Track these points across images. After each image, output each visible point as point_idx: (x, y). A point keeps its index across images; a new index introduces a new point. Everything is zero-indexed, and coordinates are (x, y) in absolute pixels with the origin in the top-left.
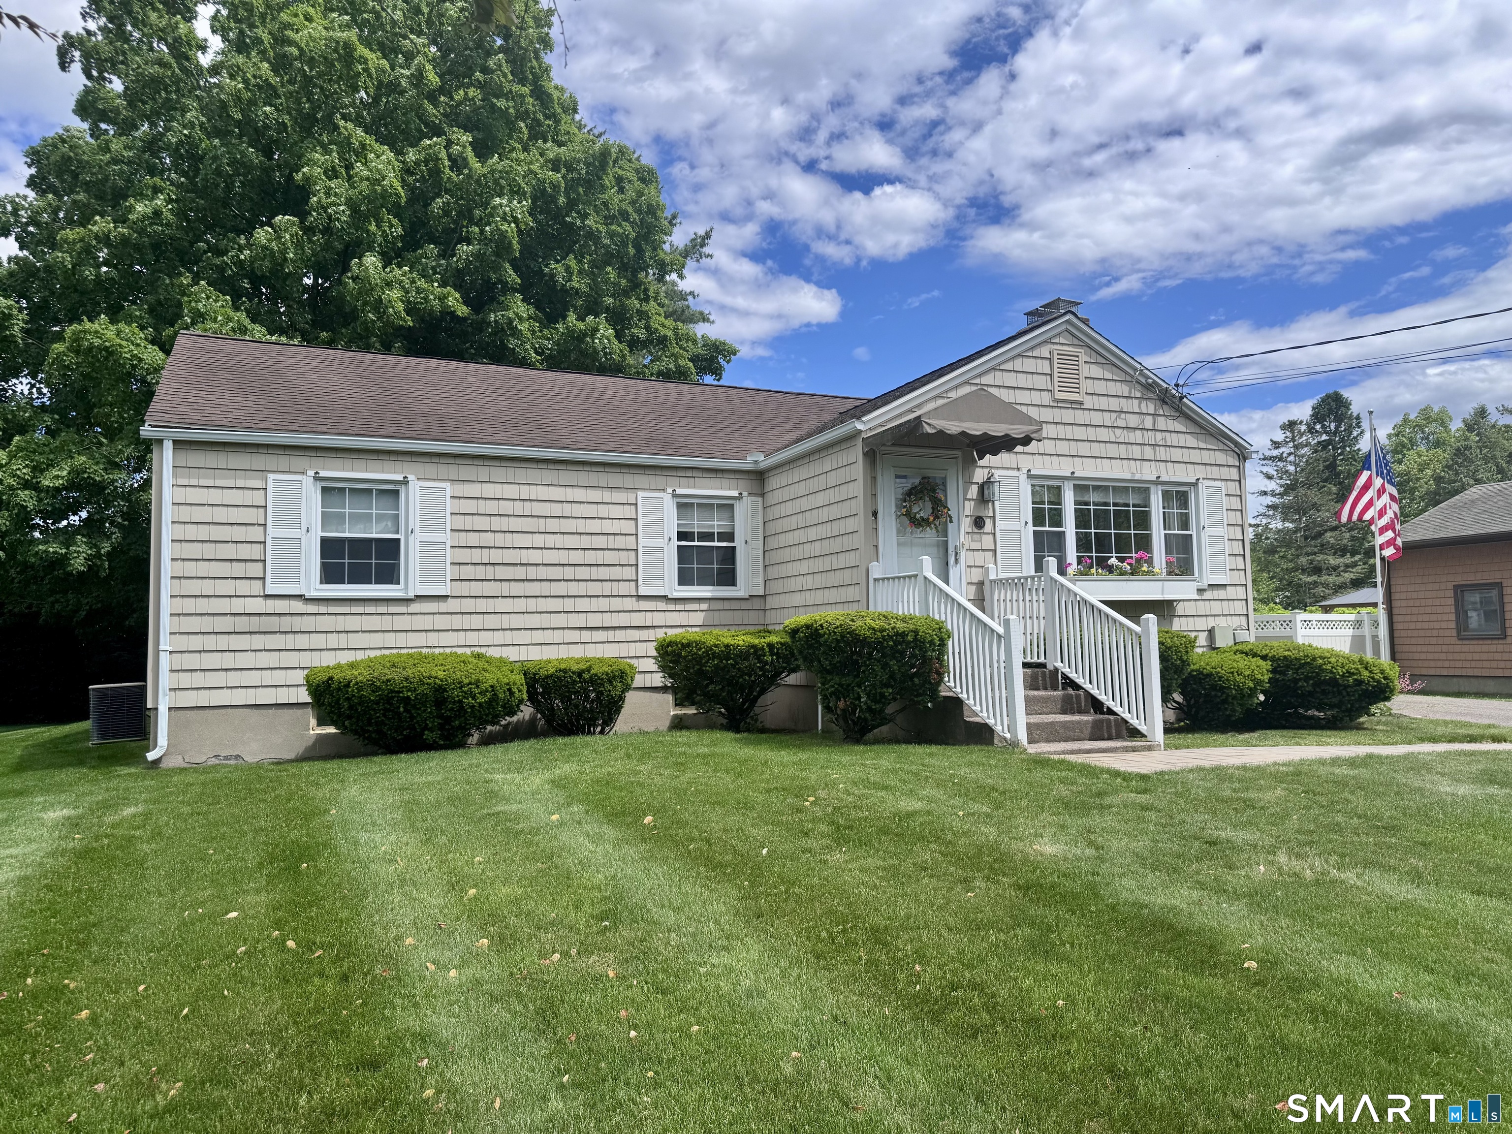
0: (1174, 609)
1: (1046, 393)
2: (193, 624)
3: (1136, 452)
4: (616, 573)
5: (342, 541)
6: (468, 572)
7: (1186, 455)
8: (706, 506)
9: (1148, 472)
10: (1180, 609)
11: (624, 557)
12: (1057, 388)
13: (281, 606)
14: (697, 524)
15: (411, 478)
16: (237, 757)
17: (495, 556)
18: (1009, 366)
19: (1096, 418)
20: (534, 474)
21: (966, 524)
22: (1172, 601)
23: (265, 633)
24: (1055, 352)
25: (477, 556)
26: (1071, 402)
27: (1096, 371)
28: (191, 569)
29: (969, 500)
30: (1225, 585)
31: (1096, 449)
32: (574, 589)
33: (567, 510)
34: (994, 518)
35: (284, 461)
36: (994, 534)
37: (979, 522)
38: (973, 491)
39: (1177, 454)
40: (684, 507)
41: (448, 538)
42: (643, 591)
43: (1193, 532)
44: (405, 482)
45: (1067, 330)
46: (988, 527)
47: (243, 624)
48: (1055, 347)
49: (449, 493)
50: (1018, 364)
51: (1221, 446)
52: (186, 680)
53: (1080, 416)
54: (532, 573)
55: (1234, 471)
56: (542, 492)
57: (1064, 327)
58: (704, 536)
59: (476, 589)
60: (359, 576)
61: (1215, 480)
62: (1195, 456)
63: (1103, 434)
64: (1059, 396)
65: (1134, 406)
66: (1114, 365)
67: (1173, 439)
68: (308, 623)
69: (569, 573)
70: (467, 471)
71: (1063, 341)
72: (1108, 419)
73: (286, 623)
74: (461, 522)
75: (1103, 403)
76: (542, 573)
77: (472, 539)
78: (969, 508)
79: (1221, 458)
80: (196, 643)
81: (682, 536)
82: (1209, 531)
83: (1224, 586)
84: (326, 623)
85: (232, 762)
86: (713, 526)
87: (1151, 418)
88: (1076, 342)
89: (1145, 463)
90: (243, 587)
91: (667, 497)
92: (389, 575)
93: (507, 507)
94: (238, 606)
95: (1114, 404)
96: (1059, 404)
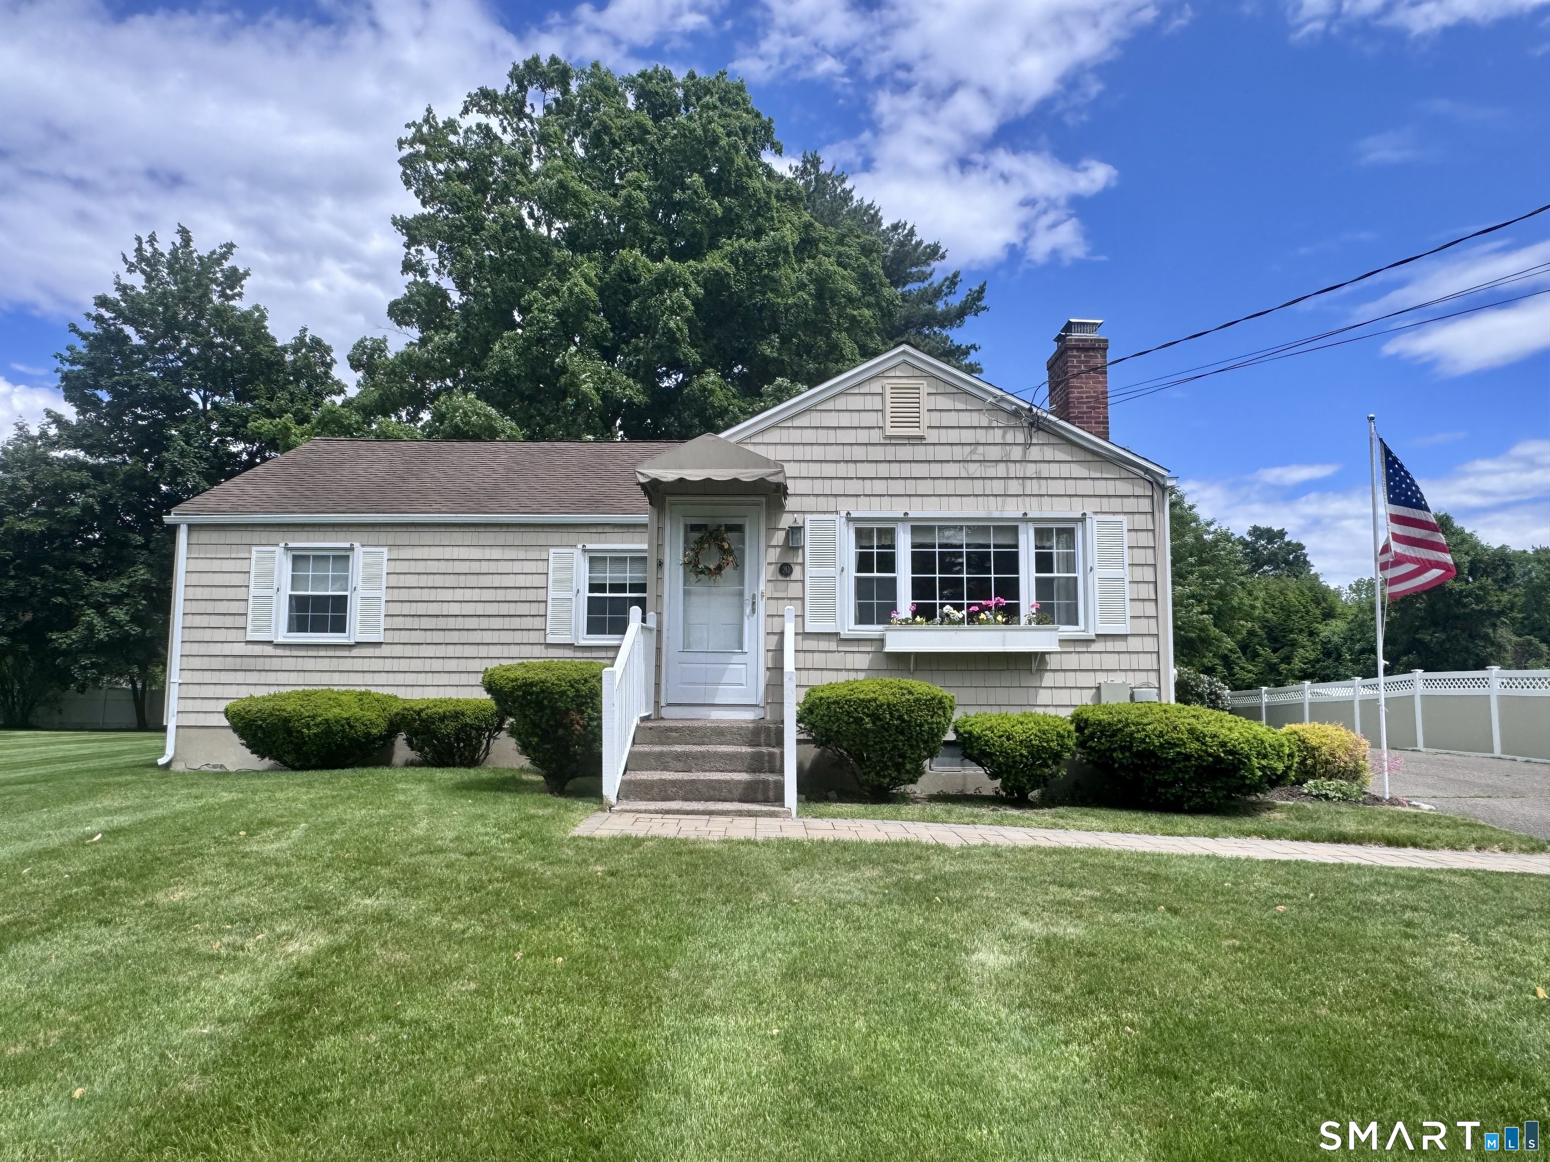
0: (1046, 663)
1: (877, 430)
2: (197, 663)
3: (997, 487)
4: (527, 623)
5: (307, 598)
6: (399, 622)
7: (1071, 487)
8: (619, 560)
9: (1011, 510)
10: (1053, 662)
11: (534, 609)
12: (888, 424)
13: (257, 650)
14: (609, 576)
15: (357, 545)
16: (222, 766)
17: (421, 609)
18: (829, 405)
19: (943, 453)
20: (458, 537)
21: (767, 572)
22: (1043, 654)
23: (245, 670)
24: (888, 387)
25: (406, 609)
26: (909, 438)
27: (943, 402)
28: (198, 621)
29: (775, 547)
30: (1126, 636)
31: (942, 487)
32: (488, 637)
33: (485, 567)
34: (803, 564)
35: (264, 536)
36: (803, 581)
37: (785, 570)
38: (779, 538)
39: (1057, 487)
40: (595, 561)
41: (383, 595)
42: (550, 639)
43: (1079, 575)
44: (352, 549)
45: (905, 362)
46: (796, 573)
47: (230, 663)
48: (890, 381)
49: (386, 557)
50: (841, 403)
51: (1124, 474)
52: (190, 705)
53: (920, 452)
54: (452, 623)
55: (1147, 502)
56: (463, 553)
57: (901, 359)
58: (615, 588)
59: (405, 637)
60: (319, 626)
61: (1114, 513)
62: (1085, 487)
63: (952, 470)
64: (890, 432)
65: (997, 436)
66: (967, 393)
67: (1054, 470)
68: (276, 664)
69: (484, 623)
70: (403, 537)
71: (898, 374)
72: (959, 453)
73: (260, 664)
74: (394, 581)
75: (953, 436)
76: (460, 623)
77: (404, 595)
78: (773, 555)
79: (1124, 488)
80: (198, 677)
81: (593, 588)
82: (1099, 572)
83: (1124, 637)
84: (289, 663)
85: (218, 770)
86: (625, 578)
87: (1020, 448)
88: (918, 373)
89: (1009, 499)
90: (232, 635)
91: (577, 552)
92: (339, 625)
93: (433, 567)
94: (227, 649)
95: (968, 436)
96: (892, 441)
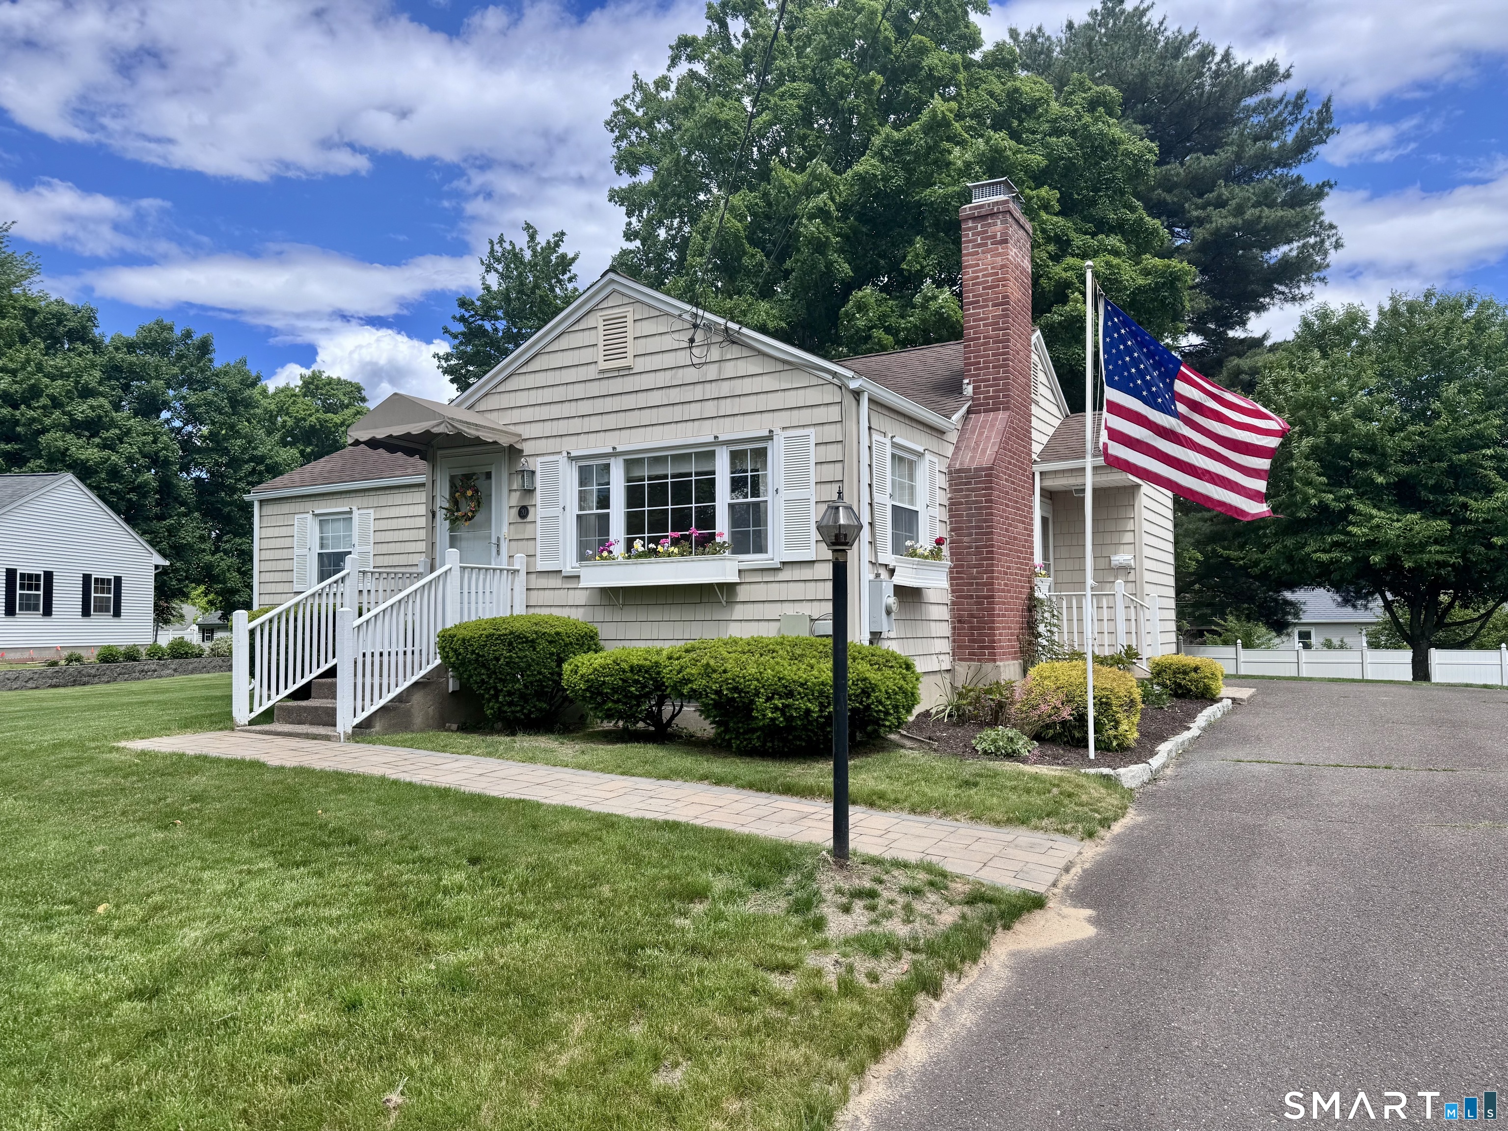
0: (734, 594)
1: (592, 366)
7: (763, 402)
10: (743, 594)
12: (602, 358)
15: (354, 508)
18: (556, 346)
19: (647, 381)
21: (509, 515)
24: (601, 320)
26: (619, 369)
27: (648, 328)
28: (268, 577)
29: (514, 491)
31: (647, 417)
34: (535, 506)
35: (302, 506)
36: (535, 523)
37: (523, 512)
39: (749, 404)
43: (768, 498)
44: (351, 512)
45: (614, 291)
46: (531, 515)
48: (603, 313)
49: (372, 517)
53: (629, 383)
55: (835, 410)
61: (802, 426)
62: (776, 401)
63: (655, 398)
64: (603, 366)
66: (667, 314)
70: (384, 499)
71: (610, 304)
72: (662, 379)
74: (379, 537)
75: (656, 362)
77: (385, 549)
78: (515, 499)
79: (813, 396)
82: (784, 494)
83: (811, 563)
87: (715, 366)
88: (626, 301)
95: (668, 360)
96: (605, 375)
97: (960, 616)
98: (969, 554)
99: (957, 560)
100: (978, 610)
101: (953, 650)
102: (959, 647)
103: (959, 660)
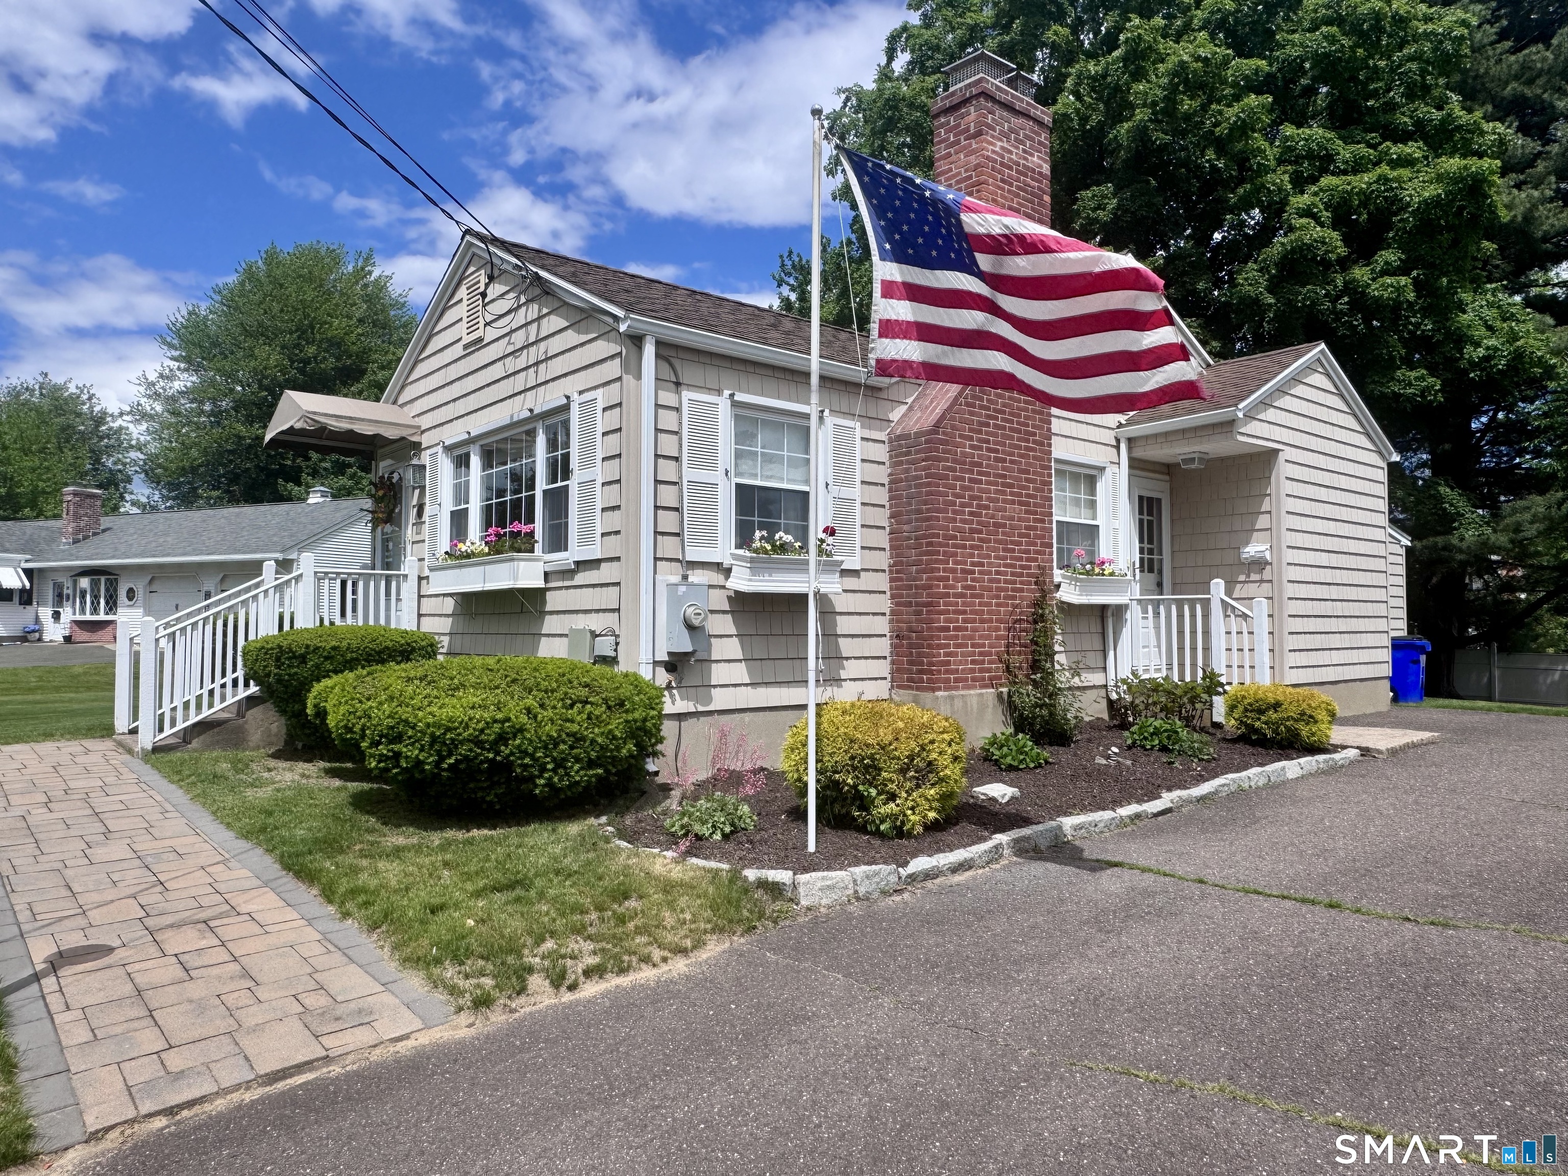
0: (545, 602)
1: (461, 342)
12: (465, 332)
18: (439, 326)
21: (414, 515)
24: (466, 288)
26: (475, 343)
27: (495, 290)
30: (599, 561)
31: (492, 394)
34: (427, 503)
36: (426, 522)
37: (421, 511)
48: (466, 281)
53: (482, 357)
61: (595, 388)
63: (498, 371)
64: (465, 340)
66: (503, 271)
71: (472, 269)
72: (501, 348)
75: (498, 329)
78: (416, 497)
82: (579, 475)
88: (481, 263)
89: (528, 394)
96: (466, 352)
97: (900, 629)
98: (909, 547)
99: (897, 556)
100: (917, 621)
101: (892, 673)
102: (899, 670)
103: (899, 687)
